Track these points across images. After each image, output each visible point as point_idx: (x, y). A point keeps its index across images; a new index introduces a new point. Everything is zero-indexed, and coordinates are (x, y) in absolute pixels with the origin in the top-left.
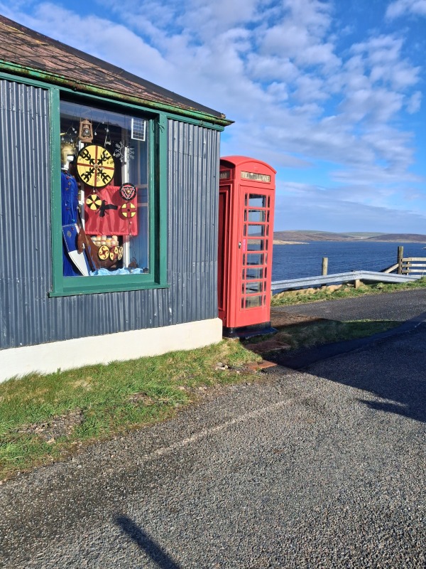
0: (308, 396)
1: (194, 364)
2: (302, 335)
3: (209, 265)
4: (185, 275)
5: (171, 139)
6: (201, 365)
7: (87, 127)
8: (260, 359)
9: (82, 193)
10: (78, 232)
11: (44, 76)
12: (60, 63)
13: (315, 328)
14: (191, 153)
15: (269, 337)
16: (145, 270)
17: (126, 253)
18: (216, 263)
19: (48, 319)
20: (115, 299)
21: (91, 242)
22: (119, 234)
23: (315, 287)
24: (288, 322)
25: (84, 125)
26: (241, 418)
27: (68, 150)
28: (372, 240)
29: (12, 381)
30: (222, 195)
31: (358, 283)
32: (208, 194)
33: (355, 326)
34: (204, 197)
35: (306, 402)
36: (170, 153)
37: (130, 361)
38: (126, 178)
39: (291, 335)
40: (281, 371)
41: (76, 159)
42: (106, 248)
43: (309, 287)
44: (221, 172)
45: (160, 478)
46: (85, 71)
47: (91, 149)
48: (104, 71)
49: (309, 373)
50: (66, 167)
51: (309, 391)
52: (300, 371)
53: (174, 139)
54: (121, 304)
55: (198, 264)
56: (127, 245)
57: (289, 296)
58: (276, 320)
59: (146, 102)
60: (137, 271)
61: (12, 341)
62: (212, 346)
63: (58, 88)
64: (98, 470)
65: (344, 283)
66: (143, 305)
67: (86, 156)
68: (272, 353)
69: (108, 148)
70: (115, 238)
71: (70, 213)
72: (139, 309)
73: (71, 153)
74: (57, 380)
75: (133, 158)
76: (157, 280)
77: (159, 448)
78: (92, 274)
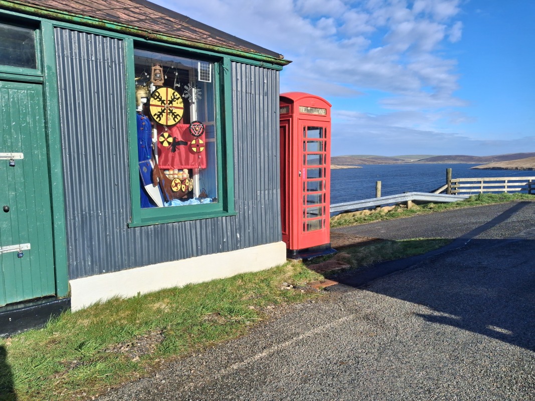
0: (369, 311)
1: (262, 285)
2: (360, 255)
3: (273, 193)
4: (250, 203)
5: (234, 79)
6: (268, 286)
7: (158, 71)
8: (322, 278)
9: (155, 131)
10: (153, 167)
11: (119, 28)
12: (132, 14)
13: (372, 248)
14: (253, 92)
15: (329, 257)
16: (214, 200)
17: (196, 184)
18: (279, 190)
19: (128, 248)
20: (188, 227)
21: (164, 175)
22: (190, 167)
23: (370, 208)
24: (347, 243)
25: (155, 70)
26: (308, 334)
27: (142, 93)
28: (421, 163)
29: (97, 305)
30: (283, 128)
31: (410, 204)
32: (270, 128)
33: (408, 245)
34: (266, 131)
35: (366, 317)
36: (234, 93)
37: (203, 283)
38: (194, 117)
39: (349, 255)
40: (343, 288)
41: (148, 100)
42: (178, 181)
43: (365, 209)
44: (281, 108)
45: (237, 390)
46: (154, 21)
47: (162, 91)
48: (171, 19)
49: (368, 290)
50: (140, 108)
51: (369, 307)
52: (359, 288)
53: (237, 80)
54: (193, 232)
55: (262, 192)
56: (197, 177)
57: (346, 218)
58: (335, 242)
59: (211, 47)
60: (207, 201)
61: (96, 269)
62: (278, 267)
63: (132, 38)
64: (180, 384)
65: (397, 204)
66: (213, 231)
67: (158, 97)
68: (333, 272)
69: (177, 89)
70: (186, 171)
71: (146, 150)
72: (210, 235)
73: (144, 95)
74: (138, 303)
75: (200, 98)
76: (225, 208)
77: (234, 363)
78: (166, 205)
